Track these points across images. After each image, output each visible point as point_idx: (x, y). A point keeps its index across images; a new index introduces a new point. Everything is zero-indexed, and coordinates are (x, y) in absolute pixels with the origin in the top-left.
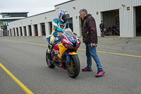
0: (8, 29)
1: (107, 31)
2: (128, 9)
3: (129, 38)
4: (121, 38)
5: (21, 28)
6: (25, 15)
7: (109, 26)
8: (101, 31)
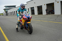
0: (8, 13)
1: (49, 12)
2: (58, 2)
3: (59, 15)
4: (55, 15)
5: (13, 12)
6: (14, 6)
7: (50, 10)
8: (46, 12)
